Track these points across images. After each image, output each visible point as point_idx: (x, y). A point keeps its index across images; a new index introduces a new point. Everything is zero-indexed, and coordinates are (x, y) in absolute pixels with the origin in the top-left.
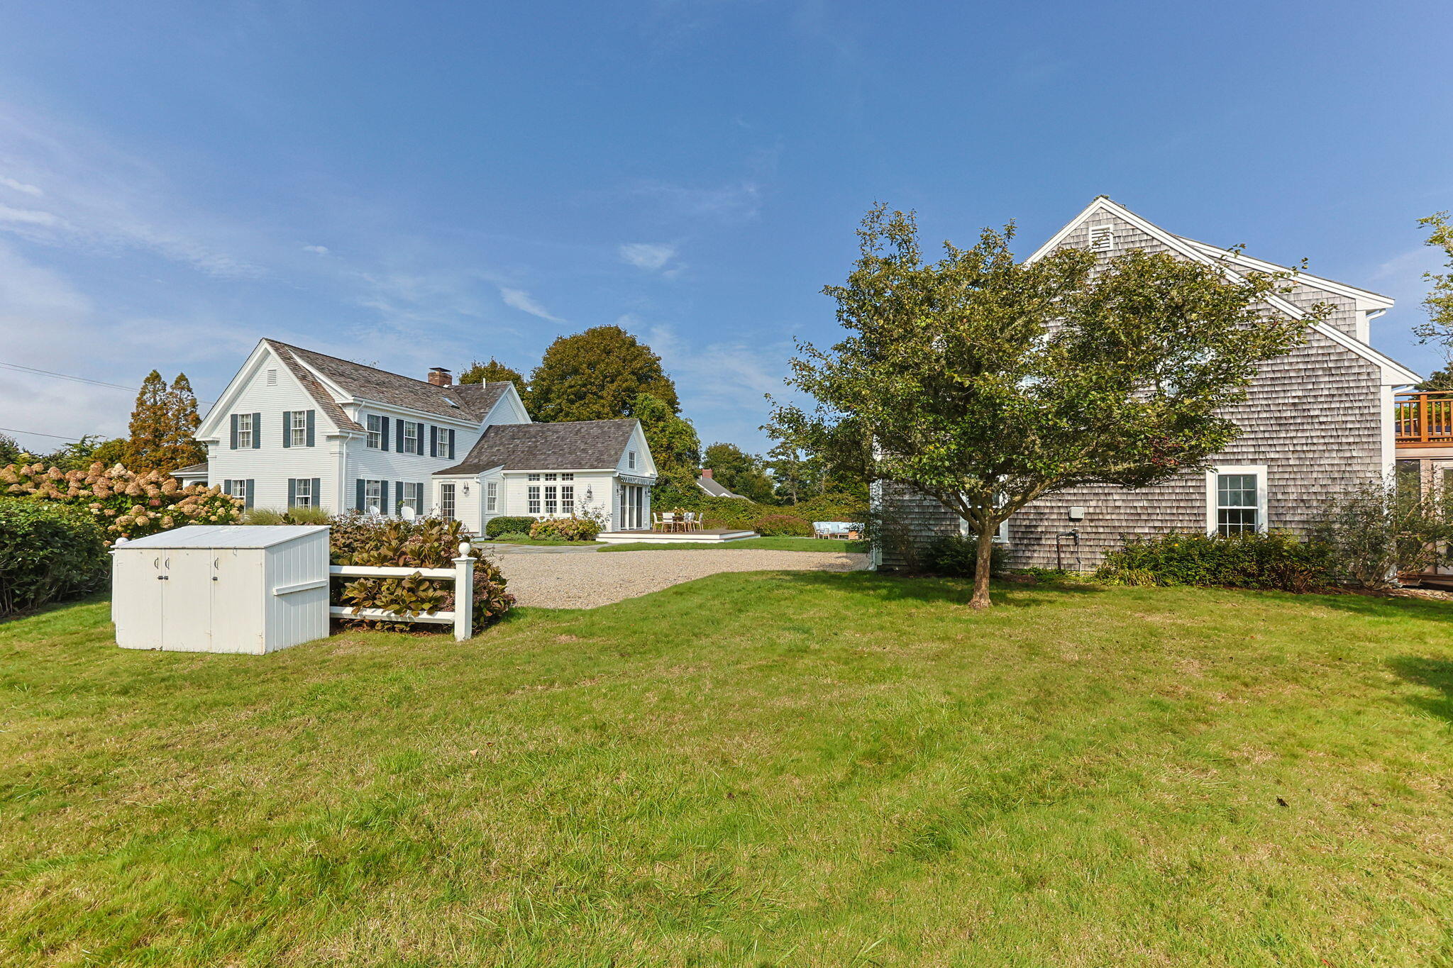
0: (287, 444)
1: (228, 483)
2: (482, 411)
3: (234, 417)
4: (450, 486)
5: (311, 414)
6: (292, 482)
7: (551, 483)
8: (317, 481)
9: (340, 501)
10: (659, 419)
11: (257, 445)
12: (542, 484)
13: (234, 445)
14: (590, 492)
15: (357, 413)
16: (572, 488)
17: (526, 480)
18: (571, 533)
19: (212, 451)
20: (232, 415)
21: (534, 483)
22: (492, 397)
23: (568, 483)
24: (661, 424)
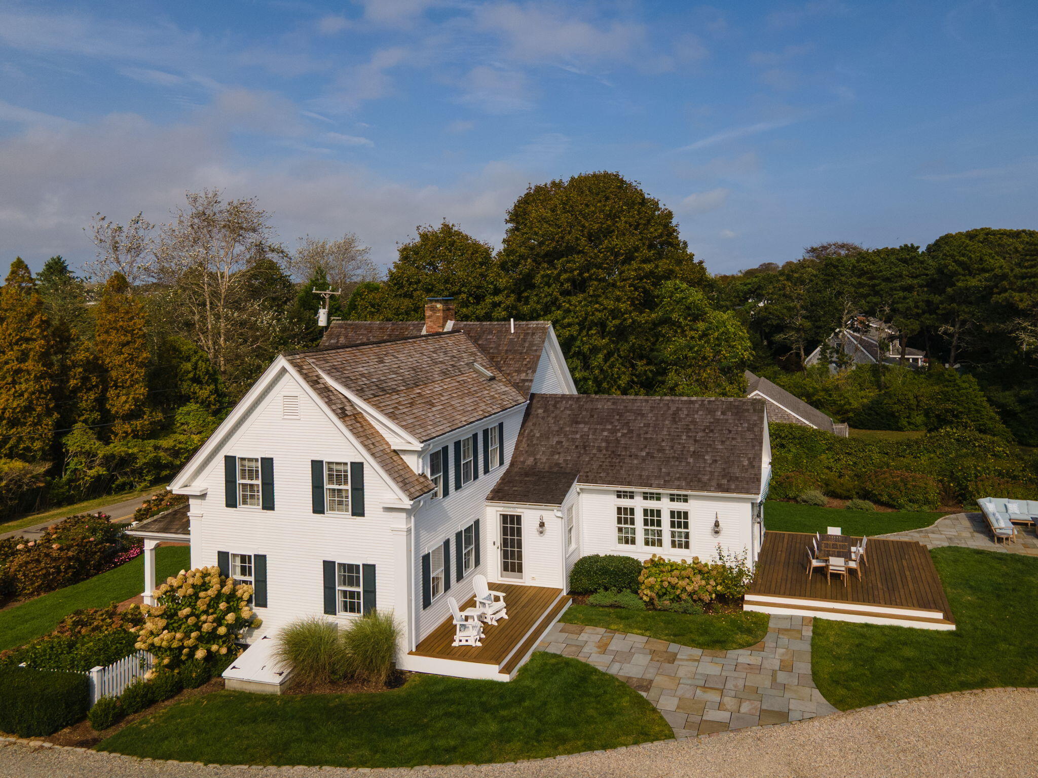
0: (318, 508)
1: (223, 557)
2: (523, 376)
3: (230, 461)
4: (512, 516)
5: (358, 468)
6: (329, 566)
7: (652, 504)
8: (370, 570)
9: (410, 601)
10: (695, 319)
11: (269, 504)
12: (639, 504)
13: (231, 502)
14: (717, 524)
15: (420, 460)
16: (686, 514)
17: (614, 497)
18: (707, 598)
19: (195, 508)
20: (226, 457)
21: (626, 503)
22: (529, 349)
23: (679, 506)
24: (701, 325)
